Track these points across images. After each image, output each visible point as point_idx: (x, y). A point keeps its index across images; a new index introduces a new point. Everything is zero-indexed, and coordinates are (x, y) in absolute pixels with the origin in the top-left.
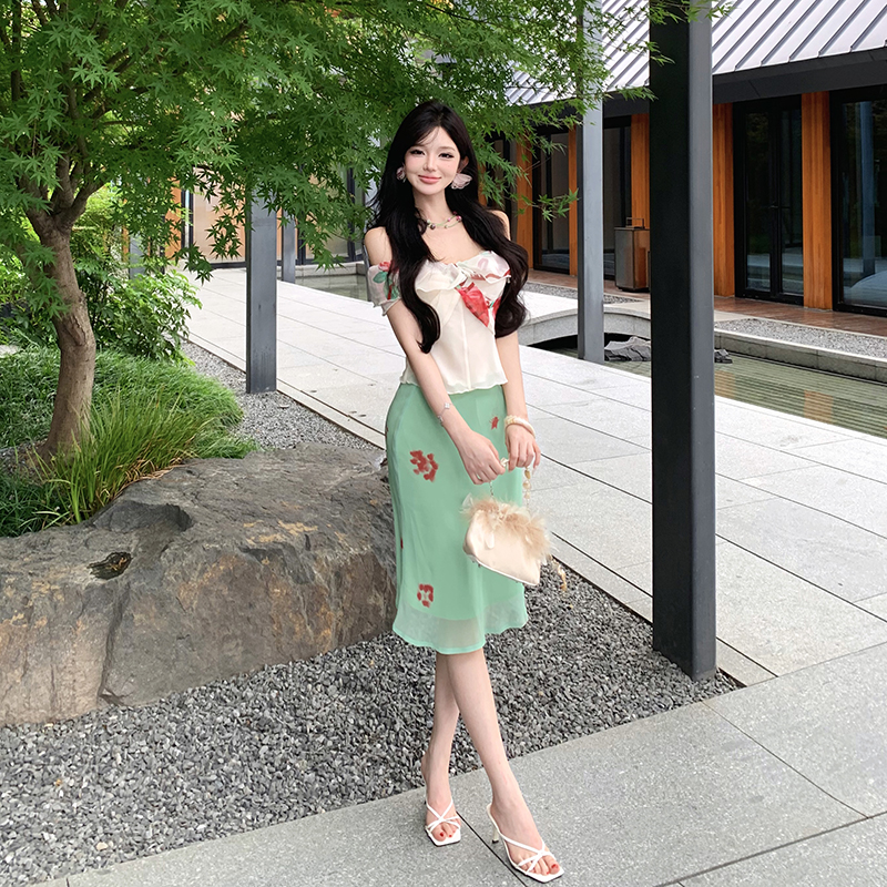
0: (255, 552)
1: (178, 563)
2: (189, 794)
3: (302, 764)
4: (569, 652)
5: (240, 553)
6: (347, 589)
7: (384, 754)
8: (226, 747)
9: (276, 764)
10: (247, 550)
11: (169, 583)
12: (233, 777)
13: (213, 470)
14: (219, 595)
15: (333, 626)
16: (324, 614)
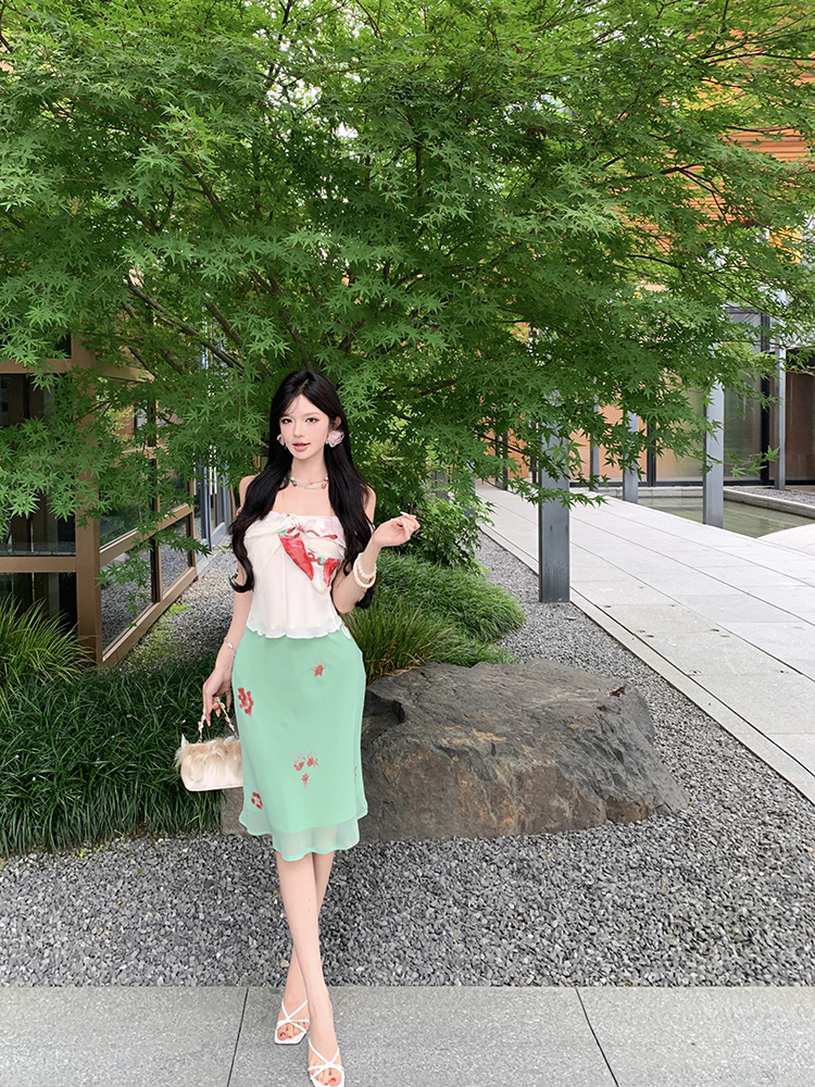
0: (447, 750)
1: (386, 748)
2: (363, 931)
3: (456, 934)
4: (787, 896)
5: (435, 749)
6: (528, 790)
7: (533, 945)
8: (404, 900)
9: (435, 927)
10: (440, 748)
11: (377, 762)
12: (400, 928)
13: (441, 674)
14: (417, 777)
15: (516, 816)
16: (507, 806)
